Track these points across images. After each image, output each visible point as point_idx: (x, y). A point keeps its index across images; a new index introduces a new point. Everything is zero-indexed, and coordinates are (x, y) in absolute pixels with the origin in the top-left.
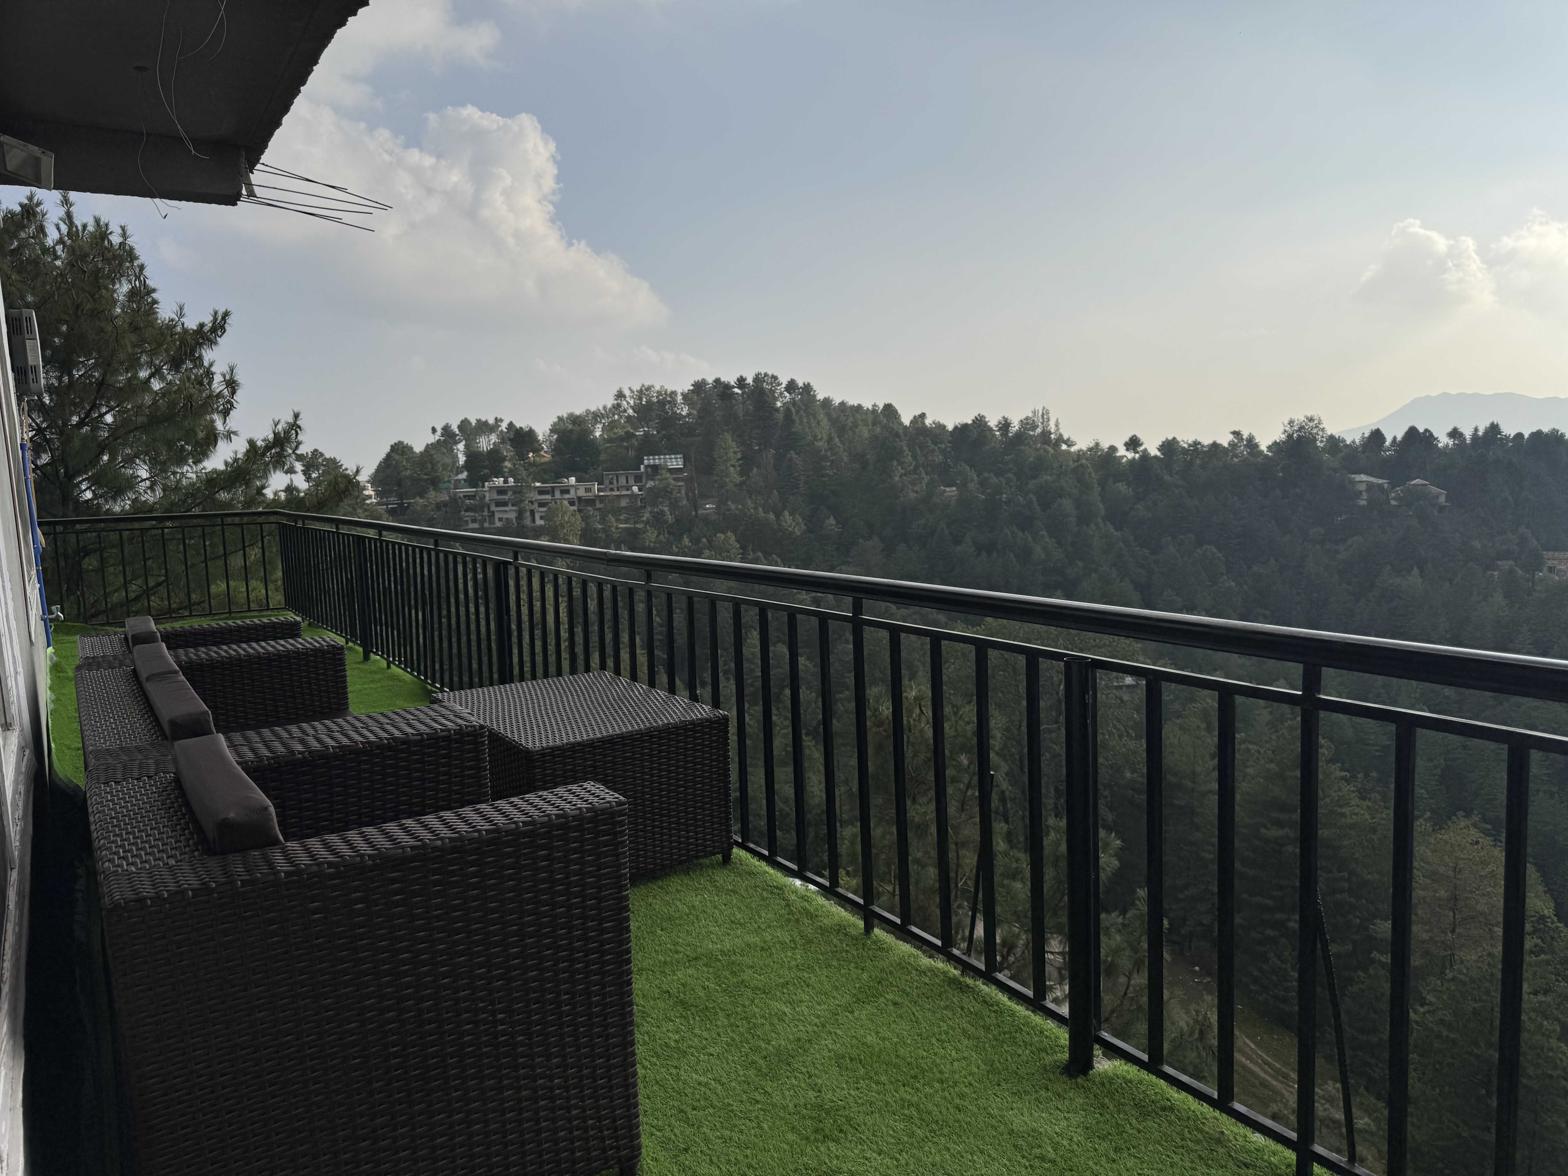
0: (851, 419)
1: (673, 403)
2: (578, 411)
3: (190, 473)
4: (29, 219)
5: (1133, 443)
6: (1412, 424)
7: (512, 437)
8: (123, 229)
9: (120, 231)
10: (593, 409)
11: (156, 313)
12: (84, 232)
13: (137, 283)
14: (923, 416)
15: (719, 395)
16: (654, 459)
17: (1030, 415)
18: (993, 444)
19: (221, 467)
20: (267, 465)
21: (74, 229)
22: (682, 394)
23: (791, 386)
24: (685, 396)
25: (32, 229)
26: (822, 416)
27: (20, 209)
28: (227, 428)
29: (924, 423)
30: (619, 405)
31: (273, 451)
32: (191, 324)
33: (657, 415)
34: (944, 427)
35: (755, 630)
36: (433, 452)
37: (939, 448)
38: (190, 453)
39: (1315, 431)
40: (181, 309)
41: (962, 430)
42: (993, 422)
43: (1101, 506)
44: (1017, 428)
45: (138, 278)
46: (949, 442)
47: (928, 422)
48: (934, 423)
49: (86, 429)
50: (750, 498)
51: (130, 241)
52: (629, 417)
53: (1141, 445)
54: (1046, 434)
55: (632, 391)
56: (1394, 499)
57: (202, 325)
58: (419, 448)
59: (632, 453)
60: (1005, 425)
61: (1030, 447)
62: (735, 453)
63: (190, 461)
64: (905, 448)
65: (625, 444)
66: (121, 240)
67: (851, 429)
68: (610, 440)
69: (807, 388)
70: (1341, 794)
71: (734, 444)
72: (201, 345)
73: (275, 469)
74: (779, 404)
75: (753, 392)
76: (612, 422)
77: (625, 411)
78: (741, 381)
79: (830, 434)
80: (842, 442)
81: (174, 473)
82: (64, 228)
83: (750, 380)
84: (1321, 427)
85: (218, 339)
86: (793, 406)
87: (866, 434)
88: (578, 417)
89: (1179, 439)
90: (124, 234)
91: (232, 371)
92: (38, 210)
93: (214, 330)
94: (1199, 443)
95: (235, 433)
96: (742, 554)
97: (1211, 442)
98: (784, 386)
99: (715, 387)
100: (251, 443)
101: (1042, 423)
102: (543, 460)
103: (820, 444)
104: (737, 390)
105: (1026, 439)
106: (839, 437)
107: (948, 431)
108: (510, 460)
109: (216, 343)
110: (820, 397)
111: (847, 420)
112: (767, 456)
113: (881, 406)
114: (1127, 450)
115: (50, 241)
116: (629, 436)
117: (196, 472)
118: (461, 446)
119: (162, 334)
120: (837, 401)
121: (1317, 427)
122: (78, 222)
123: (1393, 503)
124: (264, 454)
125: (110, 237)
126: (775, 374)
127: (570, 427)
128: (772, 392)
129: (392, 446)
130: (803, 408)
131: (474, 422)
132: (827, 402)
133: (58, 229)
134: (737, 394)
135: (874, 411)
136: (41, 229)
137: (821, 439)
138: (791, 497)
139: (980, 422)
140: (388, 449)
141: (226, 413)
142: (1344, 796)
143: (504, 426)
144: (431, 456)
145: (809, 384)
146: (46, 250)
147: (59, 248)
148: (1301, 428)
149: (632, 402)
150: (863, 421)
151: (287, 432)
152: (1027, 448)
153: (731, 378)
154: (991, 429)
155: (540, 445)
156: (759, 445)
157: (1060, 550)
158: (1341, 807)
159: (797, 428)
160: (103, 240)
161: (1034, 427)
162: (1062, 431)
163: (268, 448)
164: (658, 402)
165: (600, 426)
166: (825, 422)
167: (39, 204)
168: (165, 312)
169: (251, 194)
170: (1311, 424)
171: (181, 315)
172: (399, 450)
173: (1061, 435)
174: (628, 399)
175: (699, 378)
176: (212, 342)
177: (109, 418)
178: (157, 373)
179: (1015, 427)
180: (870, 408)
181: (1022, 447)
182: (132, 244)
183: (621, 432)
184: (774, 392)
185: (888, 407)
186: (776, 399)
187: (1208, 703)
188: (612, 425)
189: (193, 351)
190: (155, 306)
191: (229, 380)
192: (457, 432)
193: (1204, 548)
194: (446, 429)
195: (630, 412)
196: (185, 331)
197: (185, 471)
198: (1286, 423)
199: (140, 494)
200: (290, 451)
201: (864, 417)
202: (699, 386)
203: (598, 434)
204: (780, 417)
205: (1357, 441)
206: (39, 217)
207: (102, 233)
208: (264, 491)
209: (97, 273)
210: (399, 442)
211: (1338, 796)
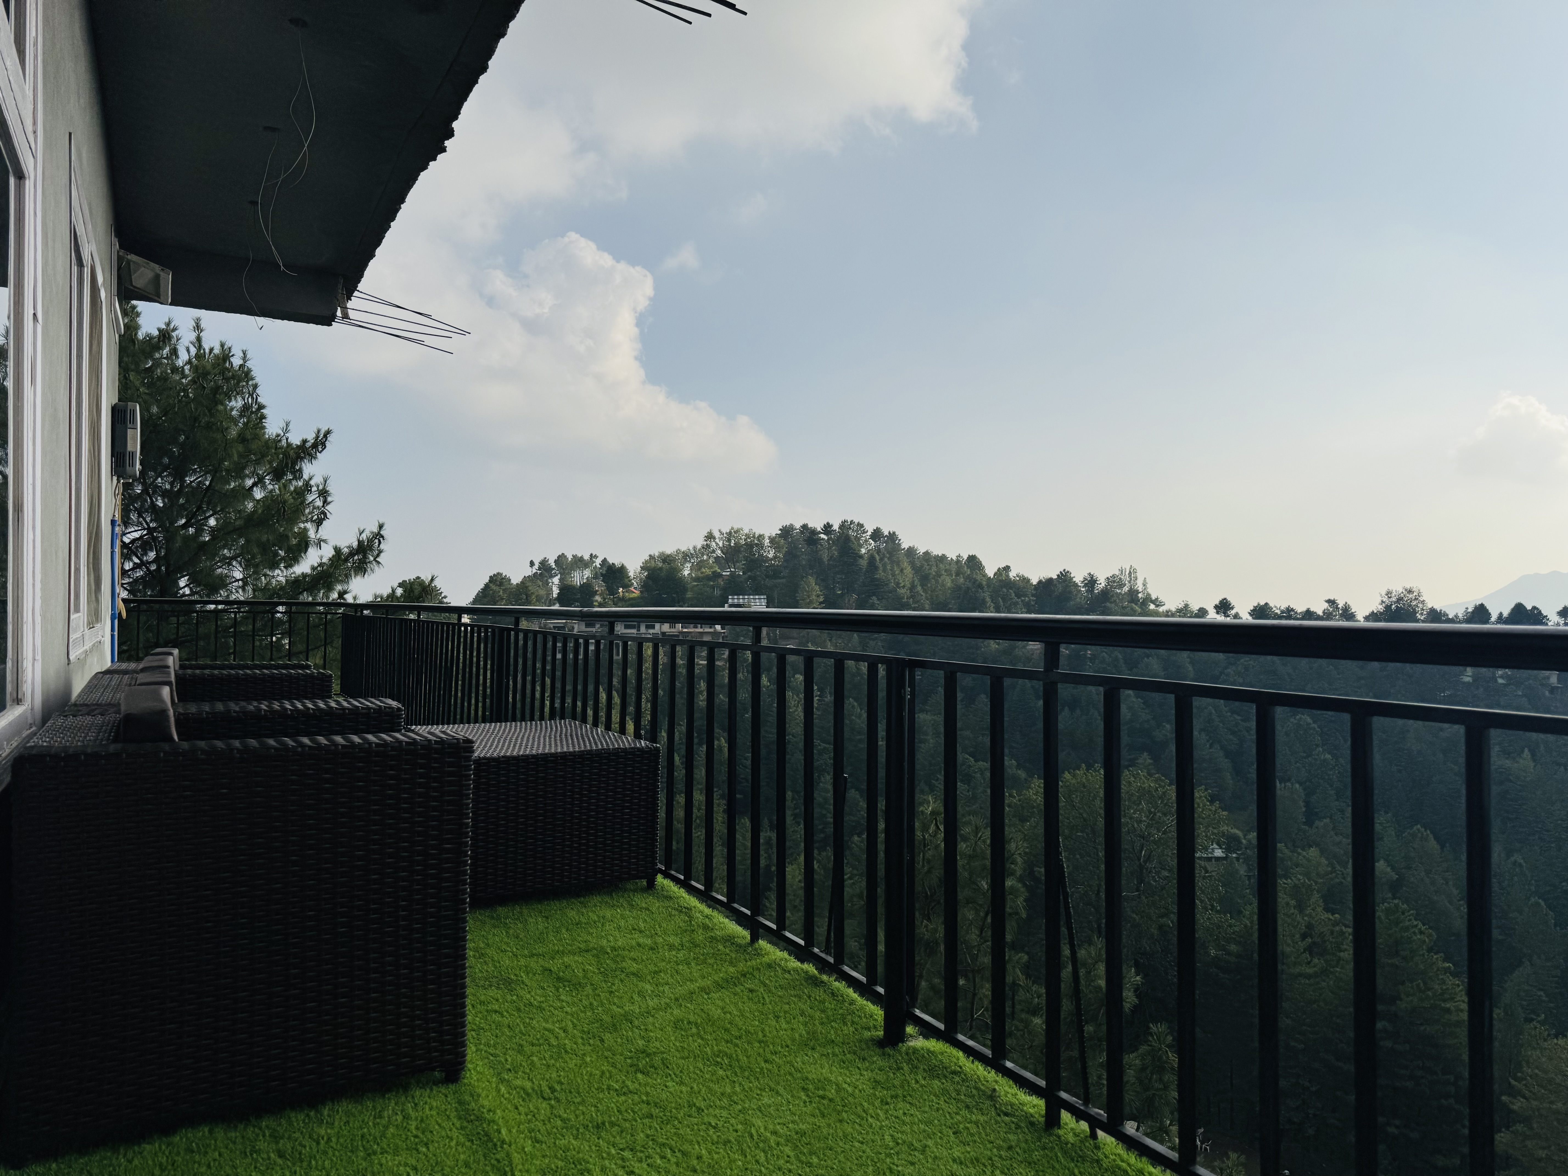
0: (934, 569)
1: (760, 546)
2: (669, 551)
3: (280, 576)
4: (164, 342)
5: (1224, 606)
6: (1519, 601)
7: (604, 572)
8: (244, 353)
9: (242, 355)
10: (683, 549)
11: (264, 428)
12: (210, 355)
13: (250, 400)
14: (1007, 568)
15: (805, 540)
16: (738, 599)
17: (1117, 573)
18: (1078, 600)
19: (308, 570)
20: (349, 569)
21: (202, 351)
22: (769, 537)
23: (877, 534)
24: (772, 540)
25: (166, 351)
26: (905, 564)
27: (158, 333)
28: (318, 536)
29: (1008, 576)
30: (708, 546)
31: (356, 557)
32: (295, 439)
33: (744, 557)
34: (1028, 580)
35: (829, 774)
36: (529, 584)
37: (1022, 601)
38: (283, 558)
39: (1414, 603)
40: (287, 425)
41: (1046, 585)
42: (1078, 577)
43: (1191, 669)
44: (1103, 585)
45: (251, 395)
46: (1033, 595)
47: (1012, 574)
48: (1018, 576)
49: (191, 530)
50: (830, 640)
51: (249, 364)
52: (717, 558)
53: (1232, 608)
54: (1133, 593)
55: (722, 533)
56: (1501, 677)
57: (305, 441)
58: (516, 580)
59: (717, 592)
60: (1091, 582)
61: (1117, 605)
62: (818, 596)
63: (282, 565)
64: (988, 599)
65: (712, 583)
66: (241, 362)
67: (933, 578)
68: (697, 579)
69: (892, 536)
70: (1444, 987)
71: (817, 588)
72: (302, 459)
73: (356, 575)
74: (863, 551)
75: (839, 538)
76: (701, 561)
77: (714, 551)
78: (827, 528)
79: (913, 582)
80: (925, 591)
81: (265, 575)
82: (193, 351)
83: (836, 527)
84: (1421, 599)
85: (318, 454)
86: (878, 553)
87: (949, 584)
88: (668, 556)
89: (1271, 605)
90: (245, 358)
91: (326, 482)
92: (174, 334)
93: (315, 446)
94: (1292, 610)
95: (325, 541)
96: (819, 696)
97: (1305, 609)
98: (869, 533)
99: (802, 532)
100: (337, 550)
101: (1130, 582)
102: (634, 595)
103: (903, 591)
104: (822, 536)
105: (1112, 596)
106: (922, 586)
107: (1032, 584)
108: (601, 595)
109: (315, 458)
110: (905, 545)
111: (930, 569)
112: (849, 600)
113: (965, 557)
114: (1218, 613)
115: (180, 363)
116: (716, 576)
117: (286, 576)
118: (556, 580)
119: (268, 448)
120: (921, 550)
121: (1416, 599)
122: (206, 346)
123: (1500, 681)
124: (346, 560)
125: (232, 359)
126: (861, 522)
127: (660, 565)
128: (858, 539)
129: (491, 577)
130: (888, 555)
131: (570, 558)
132: (911, 551)
133: (188, 350)
134: (823, 539)
135: (958, 562)
136: (174, 352)
137: (904, 587)
138: (871, 642)
139: (1064, 577)
140: (487, 580)
141: (319, 523)
142: (1448, 989)
143: (598, 562)
144: (527, 587)
145: (894, 533)
146: (175, 369)
147: (187, 368)
148: (1400, 599)
149: (721, 544)
150: (946, 571)
151: (370, 541)
152: (1113, 605)
153: (817, 524)
154: (1076, 585)
155: (630, 581)
156: (842, 589)
157: (1147, 711)
158: (1445, 1001)
159: (880, 574)
160: (225, 362)
161: (1121, 585)
162: (1150, 590)
163: (352, 554)
164: (746, 544)
165: (689, 565)
166: (908, 570)
167: (175, 329)
168: (272, 428)
169: (345, 316)
170: (1410, 596)
171: (286, 430)
172: (497, 580)
173: (1149, 595)
174: (717, 540)
175: (787, 523)
176: (312, 457)
177: (212, 522)
178: (260, 482)
179: (1102, 583)
180: (954, 558)
181: (1108, 604)
182: (250, 366)
183: (707, 571)
184: (859, 539)
185: (972, 559)
186: (861, 546)
187: (1299, 880)
188: (700, 565)
189: (294, 463)
190: (264, 421)
191: (322, 490)
192: (554, 567)
193: (1298, 717)
194: (544, 564)
195: (719, 553)
196: (289, 445)
197: (275, 574)
198: (1384, 593)
199: (231, 592)
200: (372, 558)
201: (947, 567)
202: (786, 531)
203: (686, 572)
204: (864, 563)
205: (1460, 616)
206: (174, 341)
207: (225, 355)
208: (345, 596)
209: (217, 389)
210: (498, 573)
211: (1441, 989)
